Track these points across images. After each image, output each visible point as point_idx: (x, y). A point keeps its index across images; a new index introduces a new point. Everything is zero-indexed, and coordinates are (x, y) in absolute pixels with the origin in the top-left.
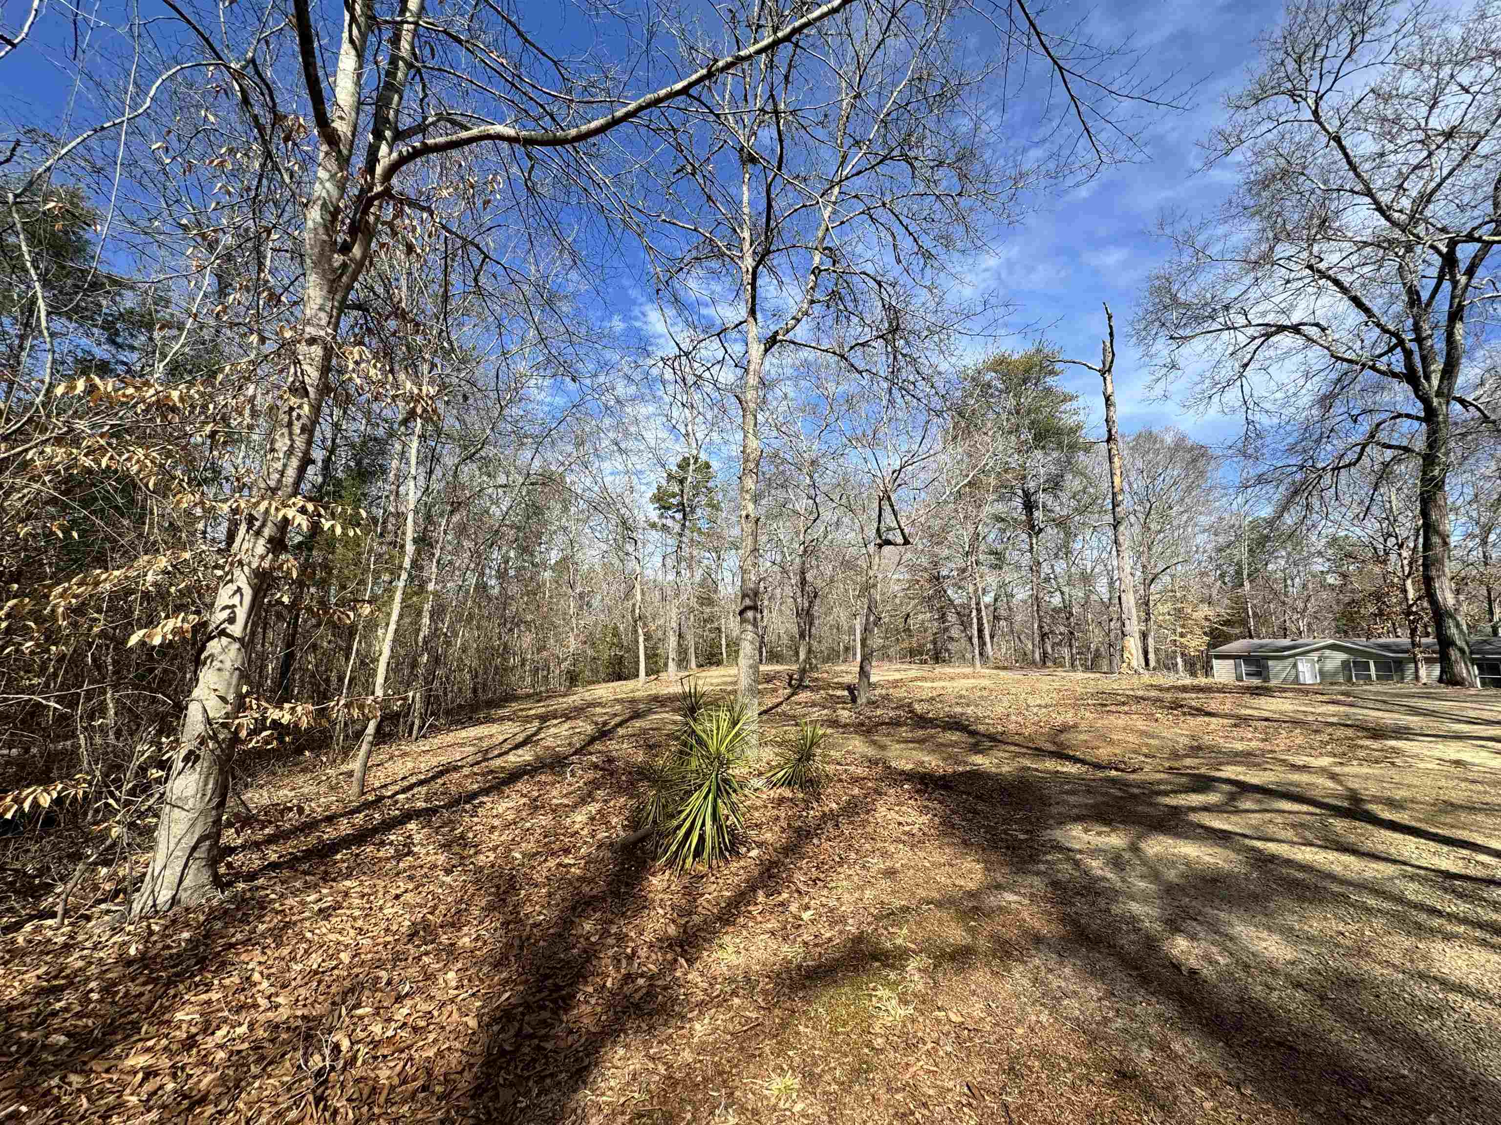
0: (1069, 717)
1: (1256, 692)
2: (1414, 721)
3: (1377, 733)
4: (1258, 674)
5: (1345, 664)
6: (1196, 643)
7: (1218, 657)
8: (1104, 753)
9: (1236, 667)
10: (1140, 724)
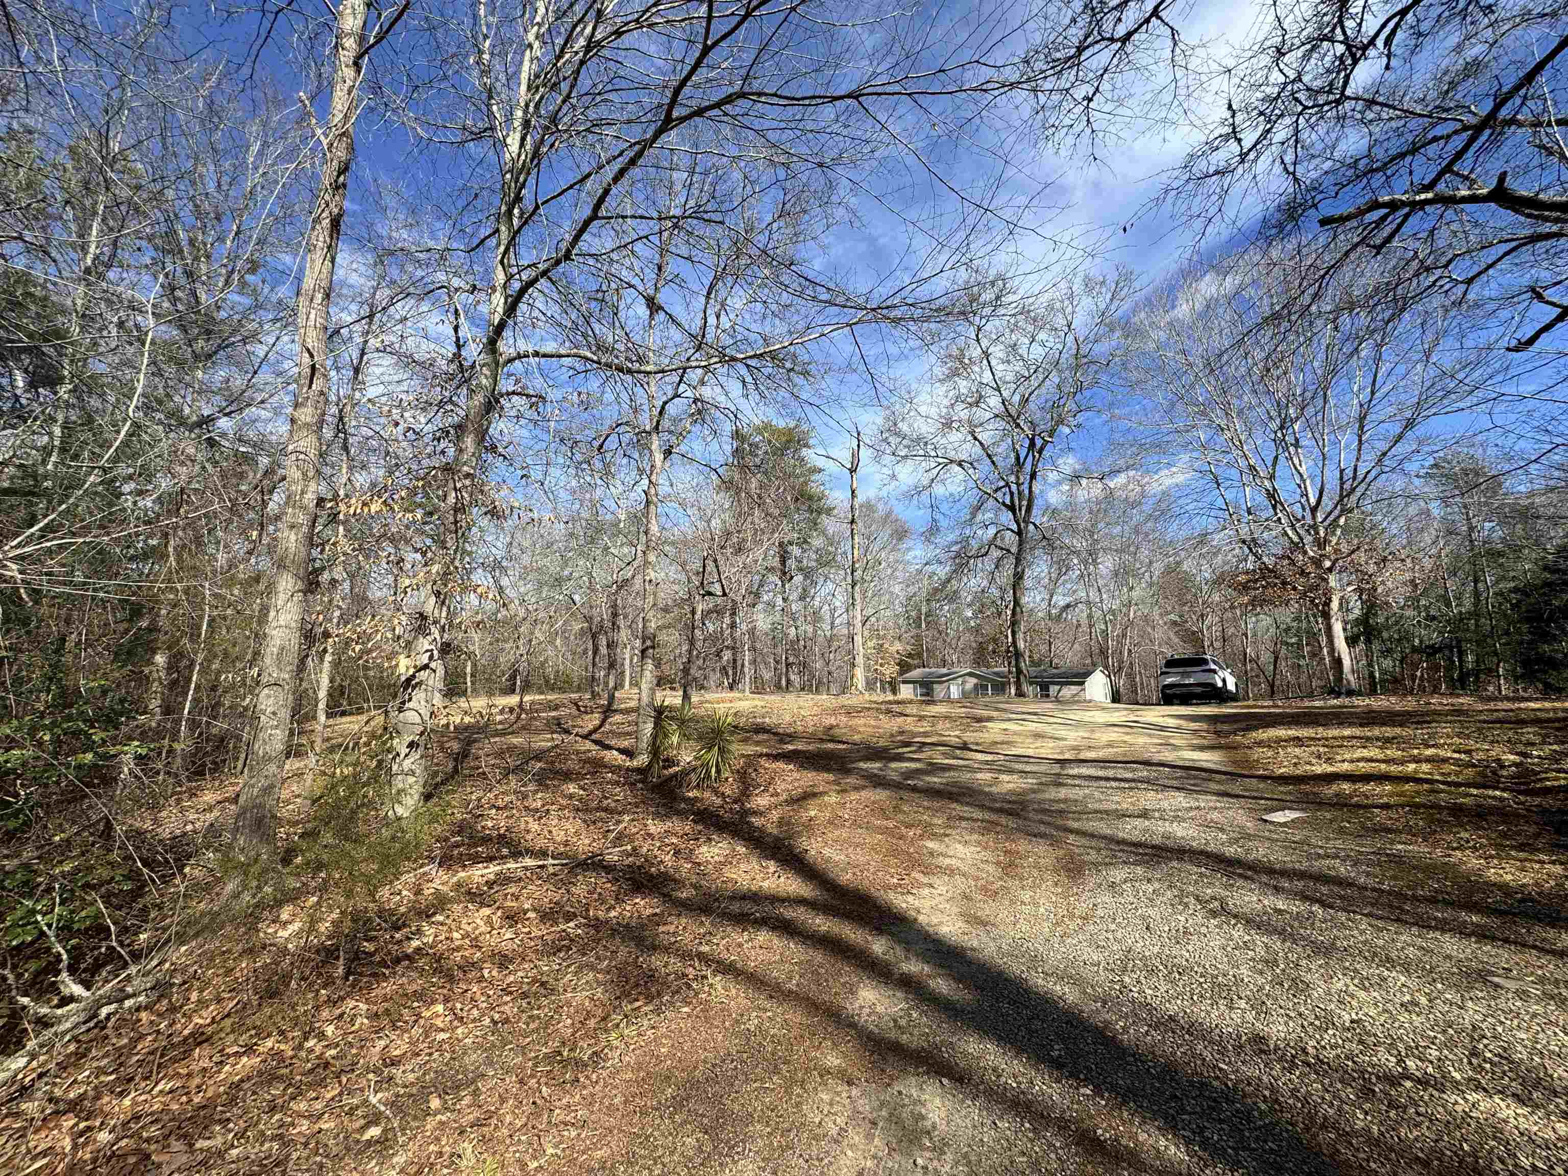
0: (832, 721)
1: (928, 703)
2: (995, 714)
3: (979, 720)
4: (927, 694)
5: (976, 685)
6: (890, 671)
7: (904, 682)
8: (857, 738)
9: (915, 689)
10: (873, 722)
